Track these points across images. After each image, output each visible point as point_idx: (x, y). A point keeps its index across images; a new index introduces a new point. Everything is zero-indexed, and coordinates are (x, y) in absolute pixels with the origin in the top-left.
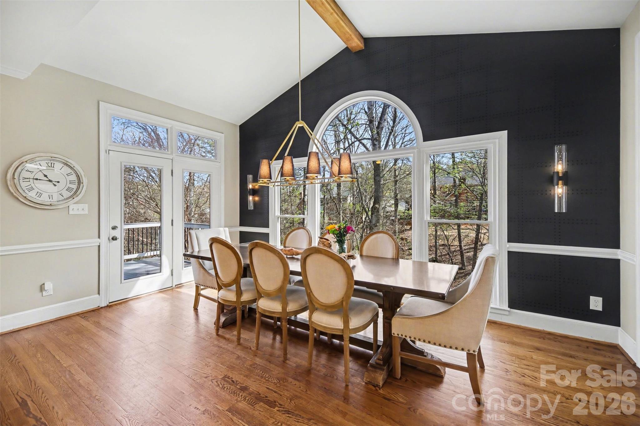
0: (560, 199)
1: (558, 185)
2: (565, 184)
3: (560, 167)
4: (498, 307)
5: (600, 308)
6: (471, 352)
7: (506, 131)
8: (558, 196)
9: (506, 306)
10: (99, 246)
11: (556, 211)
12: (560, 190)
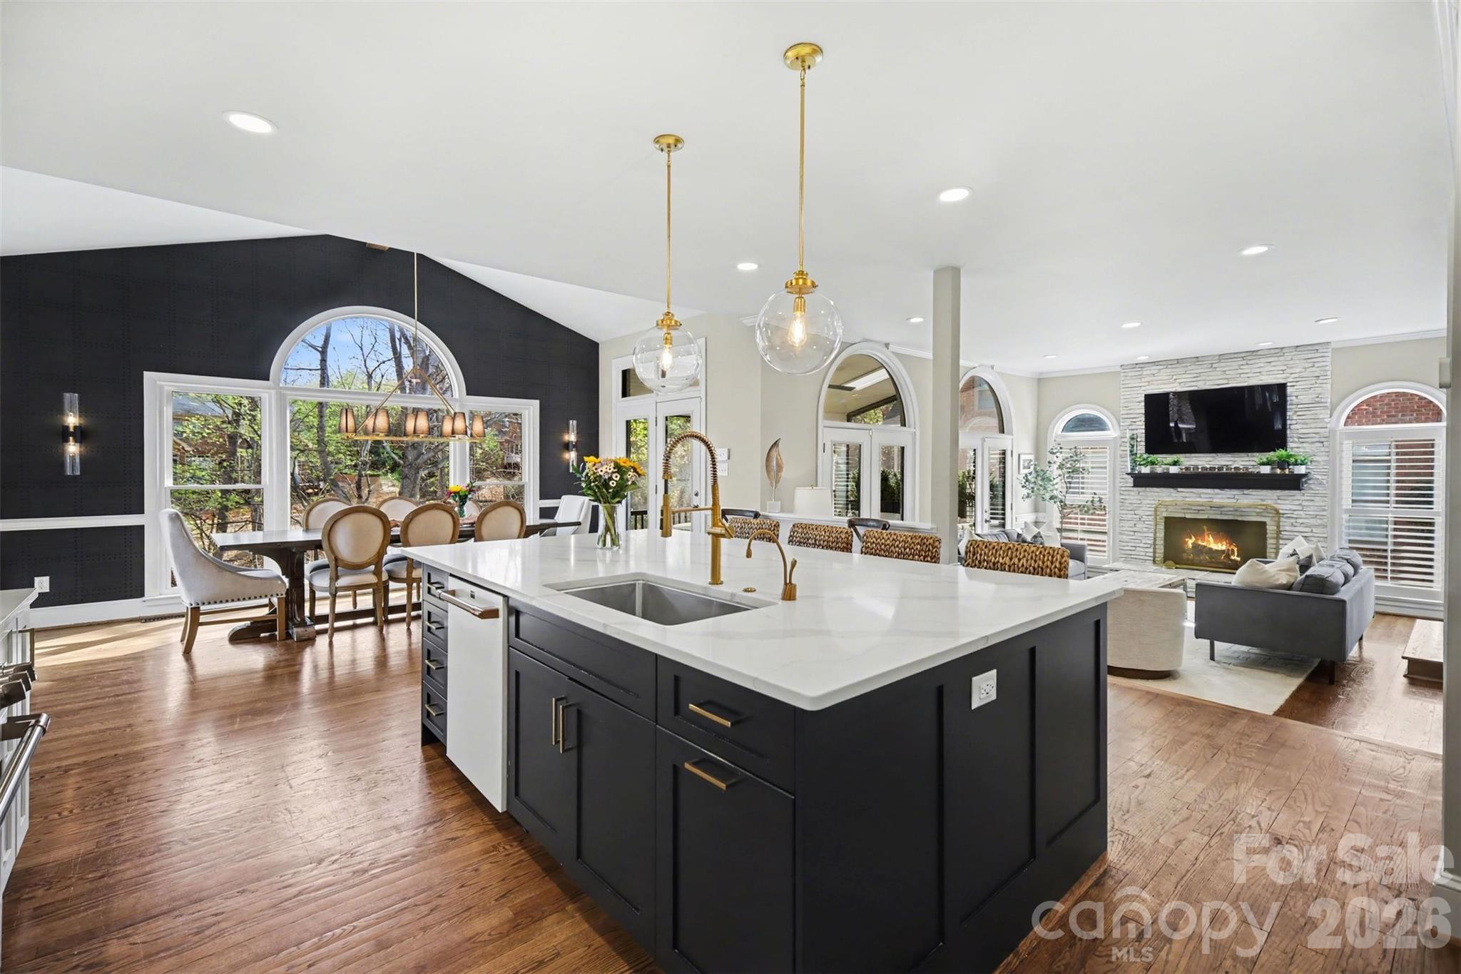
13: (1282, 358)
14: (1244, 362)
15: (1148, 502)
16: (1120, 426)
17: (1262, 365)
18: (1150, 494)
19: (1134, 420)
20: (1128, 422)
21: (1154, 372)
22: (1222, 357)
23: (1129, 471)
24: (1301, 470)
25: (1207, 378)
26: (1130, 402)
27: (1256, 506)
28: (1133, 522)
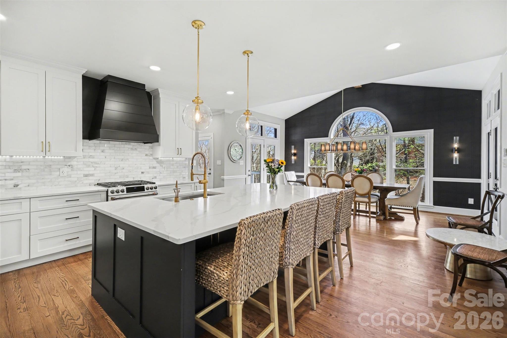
0: (456, 158)
1: (455, 153)
2: (458, 152)
3: (456, 146)
4: (428, 205)
5: (473, 203)
6: (415, 207)
7: (433, 130)
8: (455, 158)
9: (432, 205)
10: (246, 178)
11: (454, 164)
12: (456, 155)
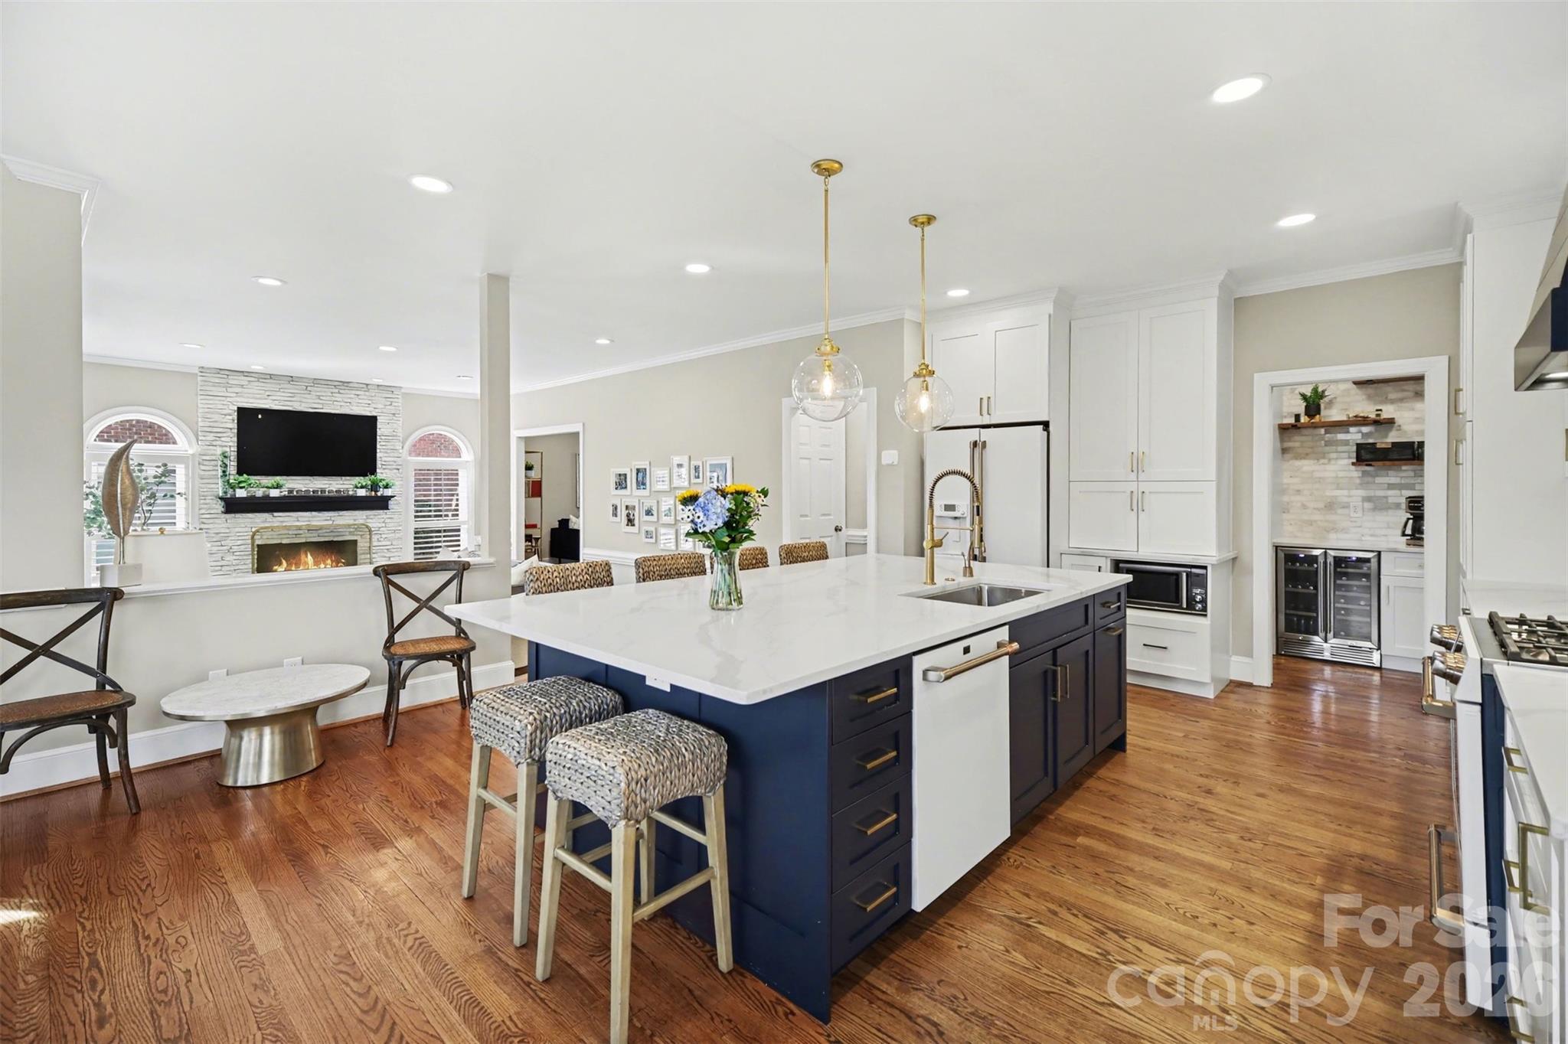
13: (367, 393)
14: (337, 391)
15: (237, 530)
16: (198, 440)
17: (352, 396)
18: (240, 521)
19: (219, 435)
20: (211, 437)
21: (243, 383)
22: (316, 382)
23: (221, 495)
24: (388, 492)
25: (304, 400)
26: (212, 413)
27: (349, 526)
28: (220, 555)
